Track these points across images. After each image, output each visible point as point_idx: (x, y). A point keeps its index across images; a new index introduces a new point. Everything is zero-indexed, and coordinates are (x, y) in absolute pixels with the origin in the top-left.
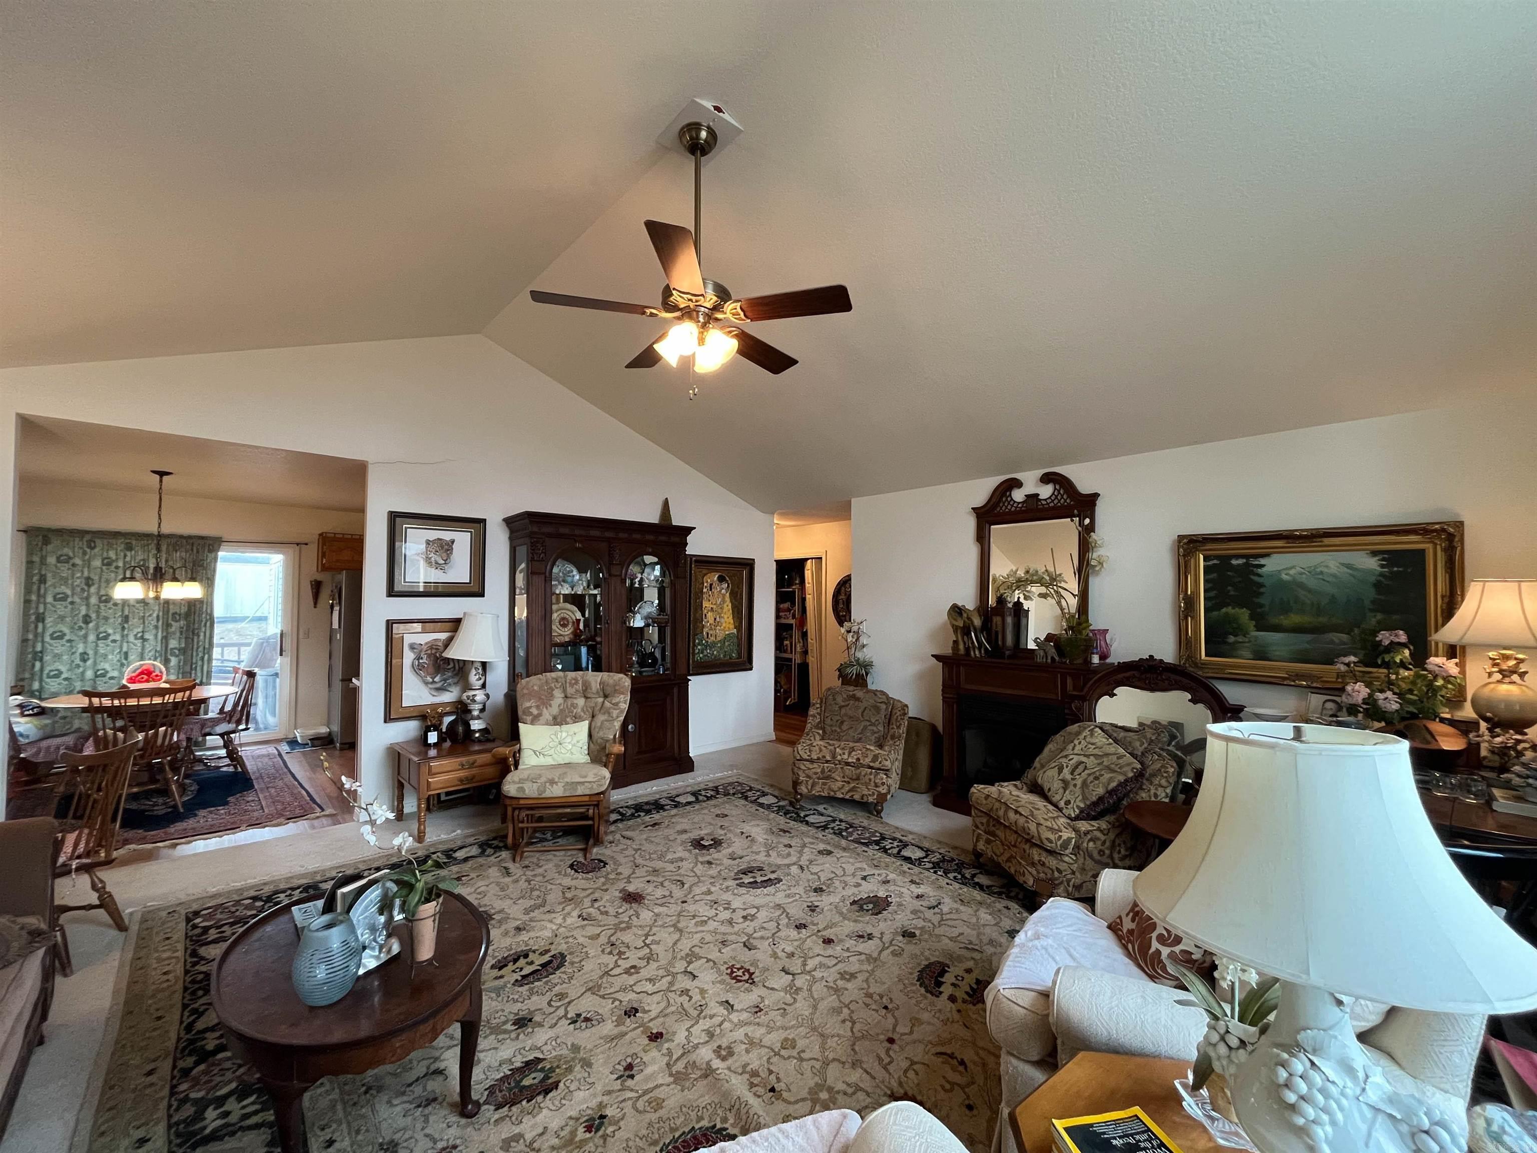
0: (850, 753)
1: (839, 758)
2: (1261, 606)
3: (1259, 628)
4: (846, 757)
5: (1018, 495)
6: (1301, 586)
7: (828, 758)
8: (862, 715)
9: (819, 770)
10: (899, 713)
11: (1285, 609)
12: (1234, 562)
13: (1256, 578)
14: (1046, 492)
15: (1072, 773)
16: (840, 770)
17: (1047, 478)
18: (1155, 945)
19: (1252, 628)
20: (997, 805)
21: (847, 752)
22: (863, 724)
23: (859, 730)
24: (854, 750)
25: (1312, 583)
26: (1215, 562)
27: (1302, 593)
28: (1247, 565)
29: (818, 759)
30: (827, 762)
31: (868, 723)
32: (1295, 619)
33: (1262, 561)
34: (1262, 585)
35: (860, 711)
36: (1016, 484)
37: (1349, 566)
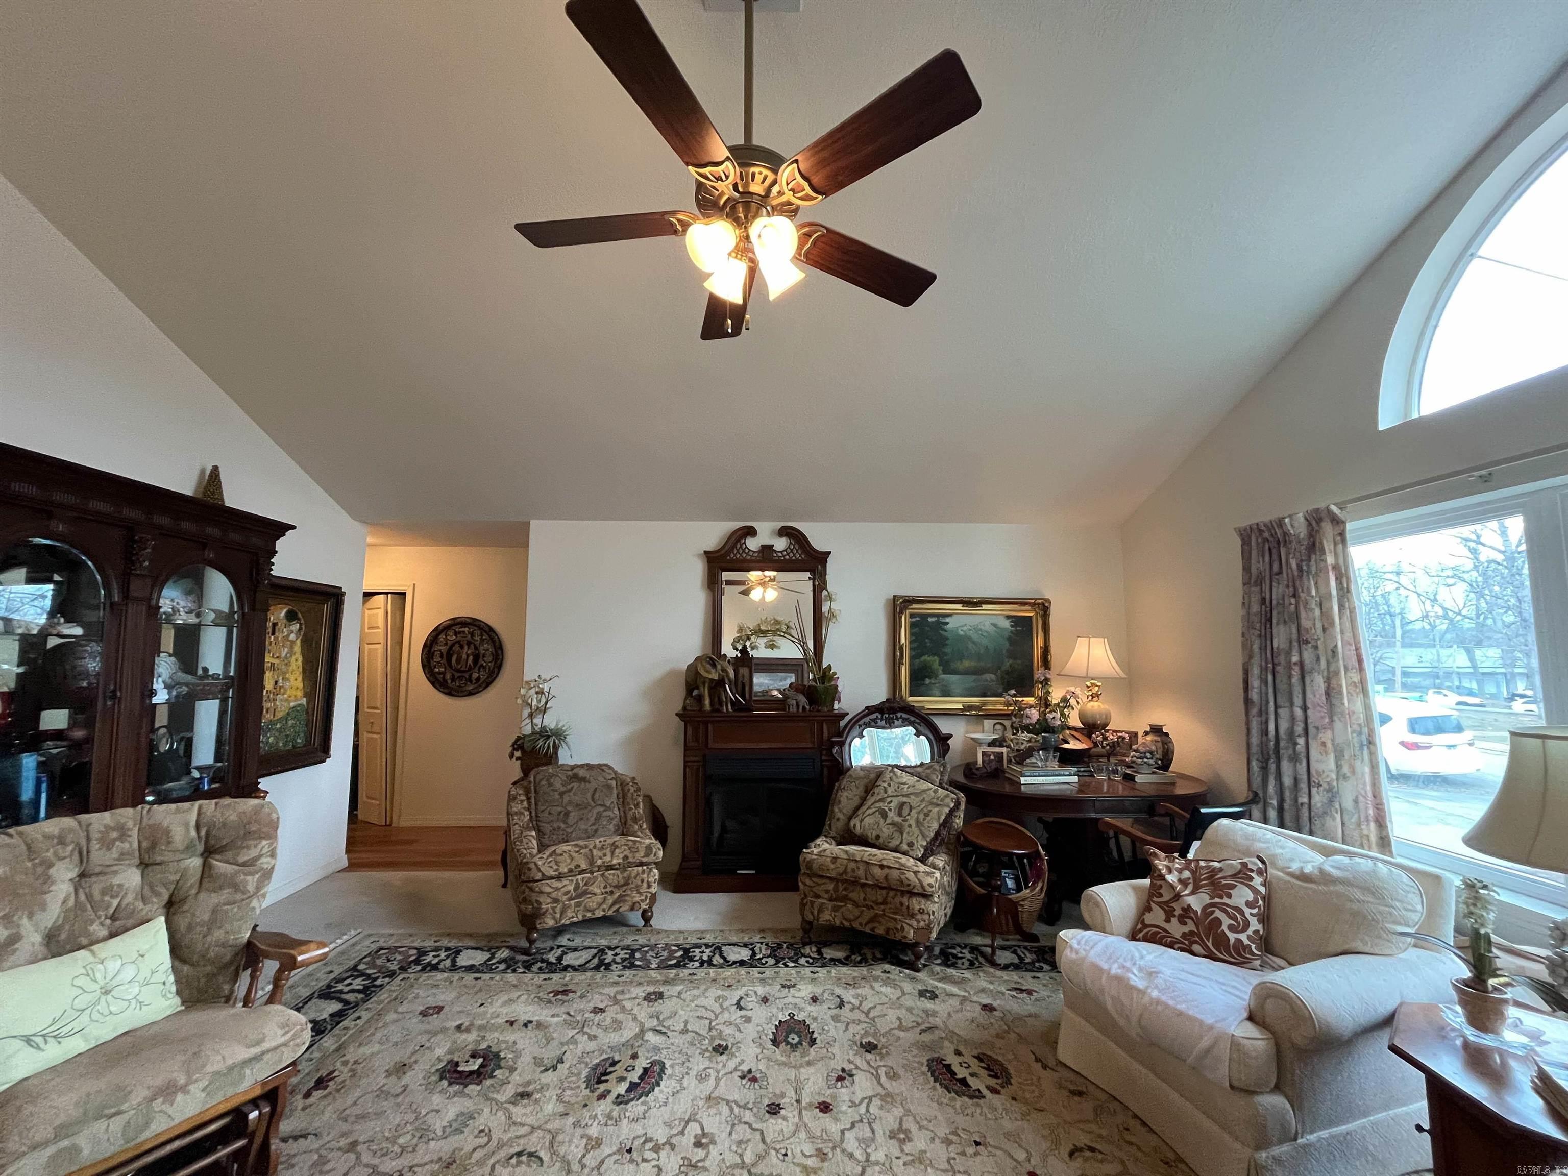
0: (613, 853)
1: (599, 862)
2: (946, 654)
3: (945, 672)
4: (608, 858)
5: (753, 544)
6: (969, 638)
7: (584, 866)
8: (593, 799)
9: (571, 888)
10: (632, 789)
11: (961, 658)
12: (930, 619)
13: (943, 633)
14: (780, 544)
15: (900, 815)
16: (600, 879)
17: (785, 532)
18: (1232, 936)
19: (941, 672)
20: (852, 865)
21: (608, 851)
22: (595, 811)
23: (592, 820)
24: (617, 847)
25: (975, 636)
26: (918, 619)
27: (970, 645)
28: (938, 622)
29: (570, 871)
30: (582, 872)
31: (602, 809)
32: (966, 664)
33: (947, 620)
34: (947, 639)
35: (589, 795)
36: (750, 532)
37: (995, 625)
